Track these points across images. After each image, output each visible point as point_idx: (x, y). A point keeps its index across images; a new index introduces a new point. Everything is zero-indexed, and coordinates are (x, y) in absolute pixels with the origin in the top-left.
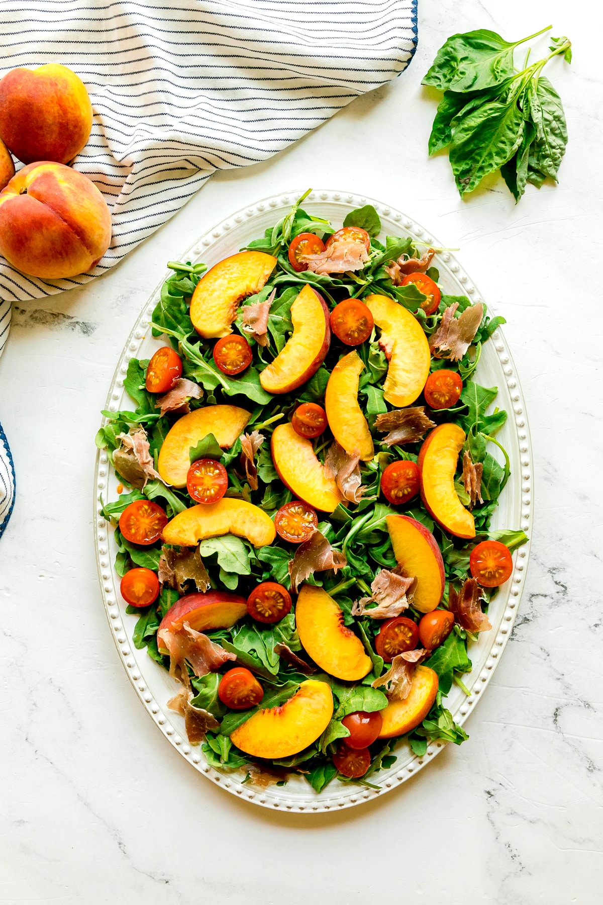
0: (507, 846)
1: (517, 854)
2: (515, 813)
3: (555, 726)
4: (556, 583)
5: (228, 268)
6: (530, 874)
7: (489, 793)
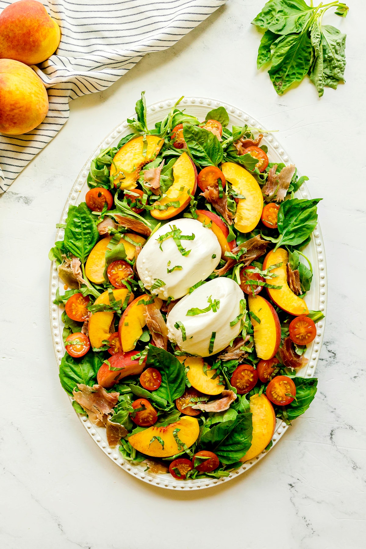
0: (304, 518)
1: (310, 523)
2: (308, 497)
3: (331, 441)
4: (329, 351)
5: (134, 146)
6: (319, 535)
7: (291, 485)
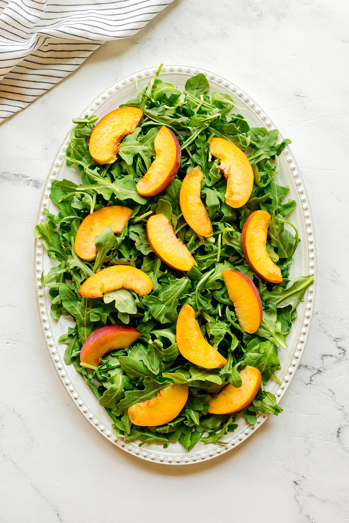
0: (307, 516)
2: (312, 495)
3: (338, 439)
4: (339, 348)
5: (112, 119)
7: (295, 482)
